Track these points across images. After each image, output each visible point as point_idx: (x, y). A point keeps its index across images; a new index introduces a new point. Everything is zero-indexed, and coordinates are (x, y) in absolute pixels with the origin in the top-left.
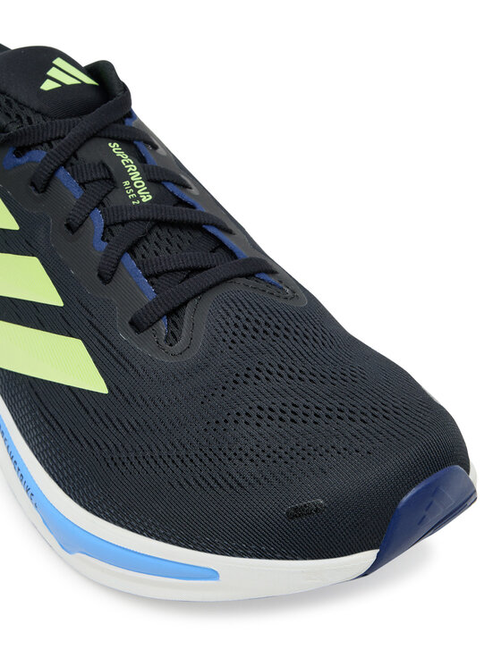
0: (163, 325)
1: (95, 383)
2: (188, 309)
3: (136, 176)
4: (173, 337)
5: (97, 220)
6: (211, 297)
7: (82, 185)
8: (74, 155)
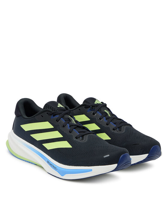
0: (81, 138)
1: (70, 146)
2: (85, 136)
3: (73, 120)
4: (82, 139)
5: (68, 125)
6: (88, 135)
7: (65, 121)
8: (64, 116)
